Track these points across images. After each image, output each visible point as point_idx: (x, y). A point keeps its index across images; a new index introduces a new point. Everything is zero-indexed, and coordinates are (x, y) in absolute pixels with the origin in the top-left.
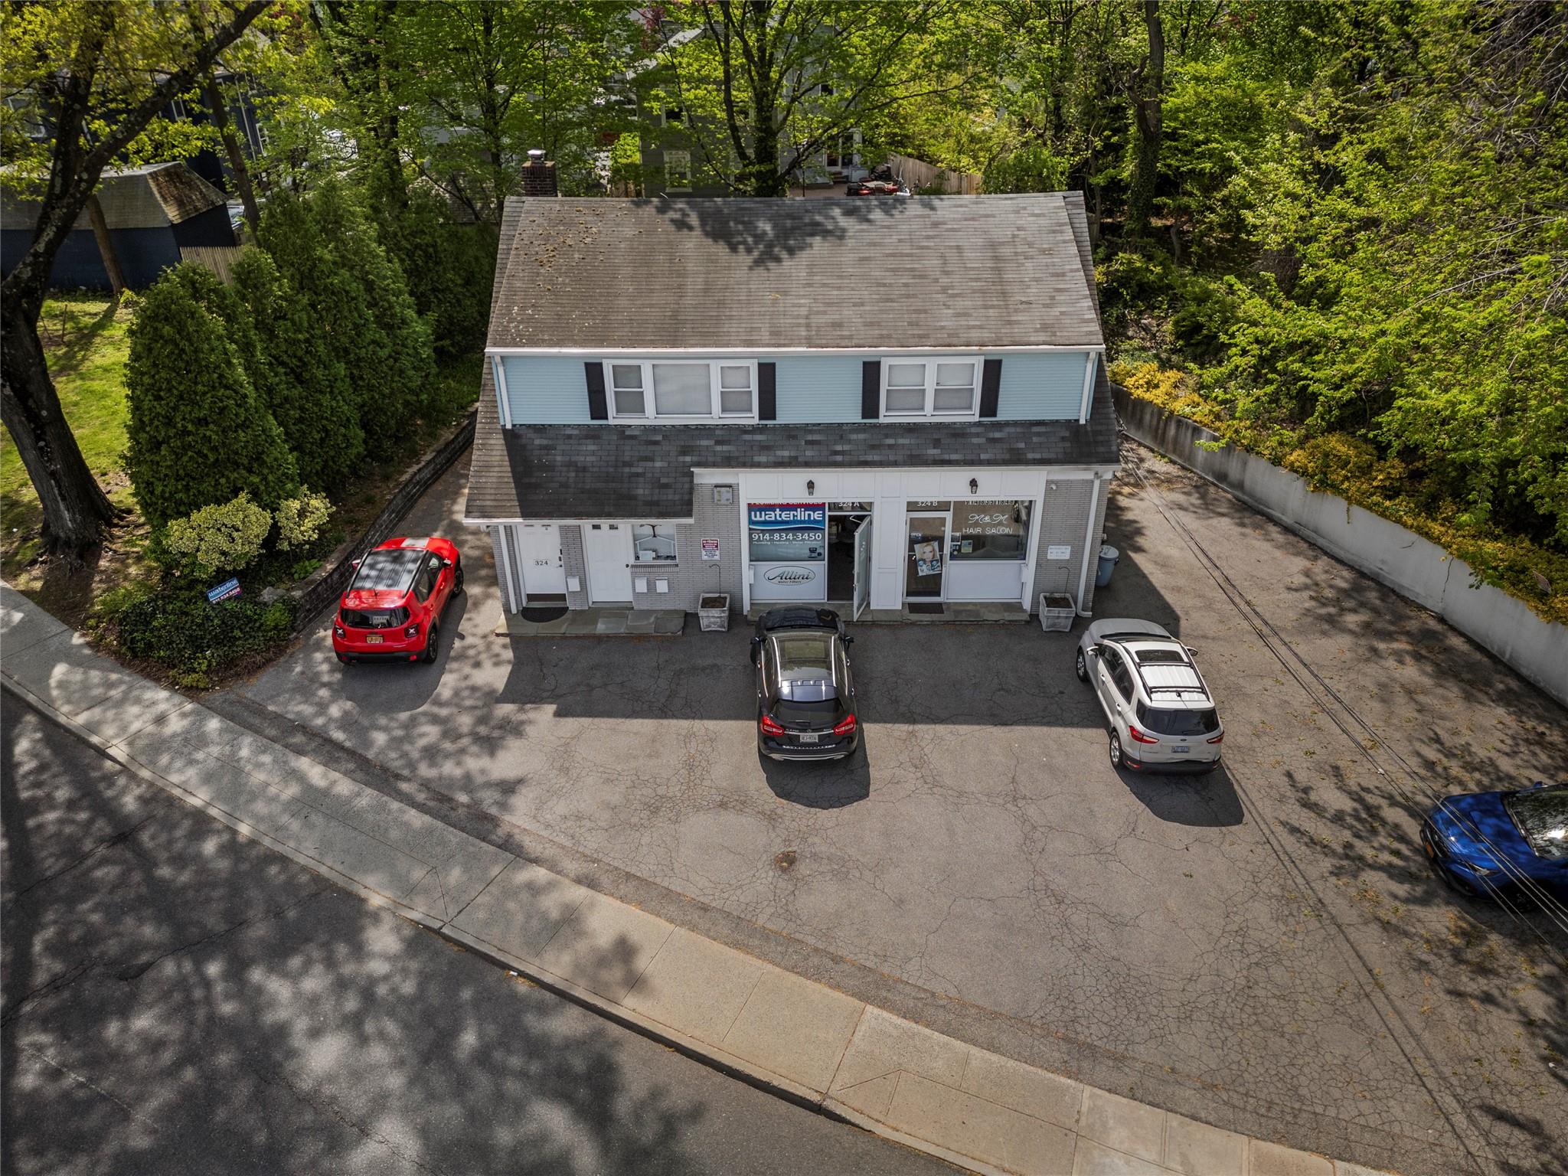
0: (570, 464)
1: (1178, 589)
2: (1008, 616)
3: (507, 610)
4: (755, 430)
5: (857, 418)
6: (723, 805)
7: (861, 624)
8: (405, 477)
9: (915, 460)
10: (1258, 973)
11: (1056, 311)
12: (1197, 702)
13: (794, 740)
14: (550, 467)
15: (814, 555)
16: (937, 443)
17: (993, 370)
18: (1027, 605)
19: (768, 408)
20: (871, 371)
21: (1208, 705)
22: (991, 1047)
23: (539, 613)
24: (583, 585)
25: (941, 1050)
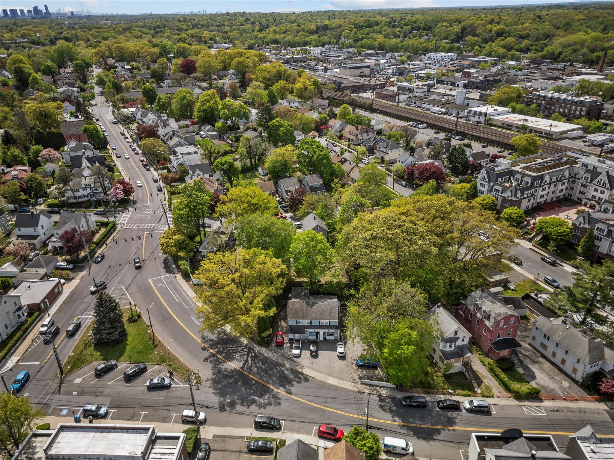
0: (295, 329)
1: (348, 338)
2: (332, 341)
3: (288, 340)
4: (310, 325)
7: (319, 342)
9: (323, 329)
10: (342, 371)
11: (335, 316)
13: (313, 354)
14: (293, 329)
15: (315, 335)
16: (325, 327)
17: (330, 322)
18: (334, 339)
20: (320, 322)
21: (344, 352)
22: (324, 375)
23: (291, 340)
24: (295, 338)
25: (321, 375)
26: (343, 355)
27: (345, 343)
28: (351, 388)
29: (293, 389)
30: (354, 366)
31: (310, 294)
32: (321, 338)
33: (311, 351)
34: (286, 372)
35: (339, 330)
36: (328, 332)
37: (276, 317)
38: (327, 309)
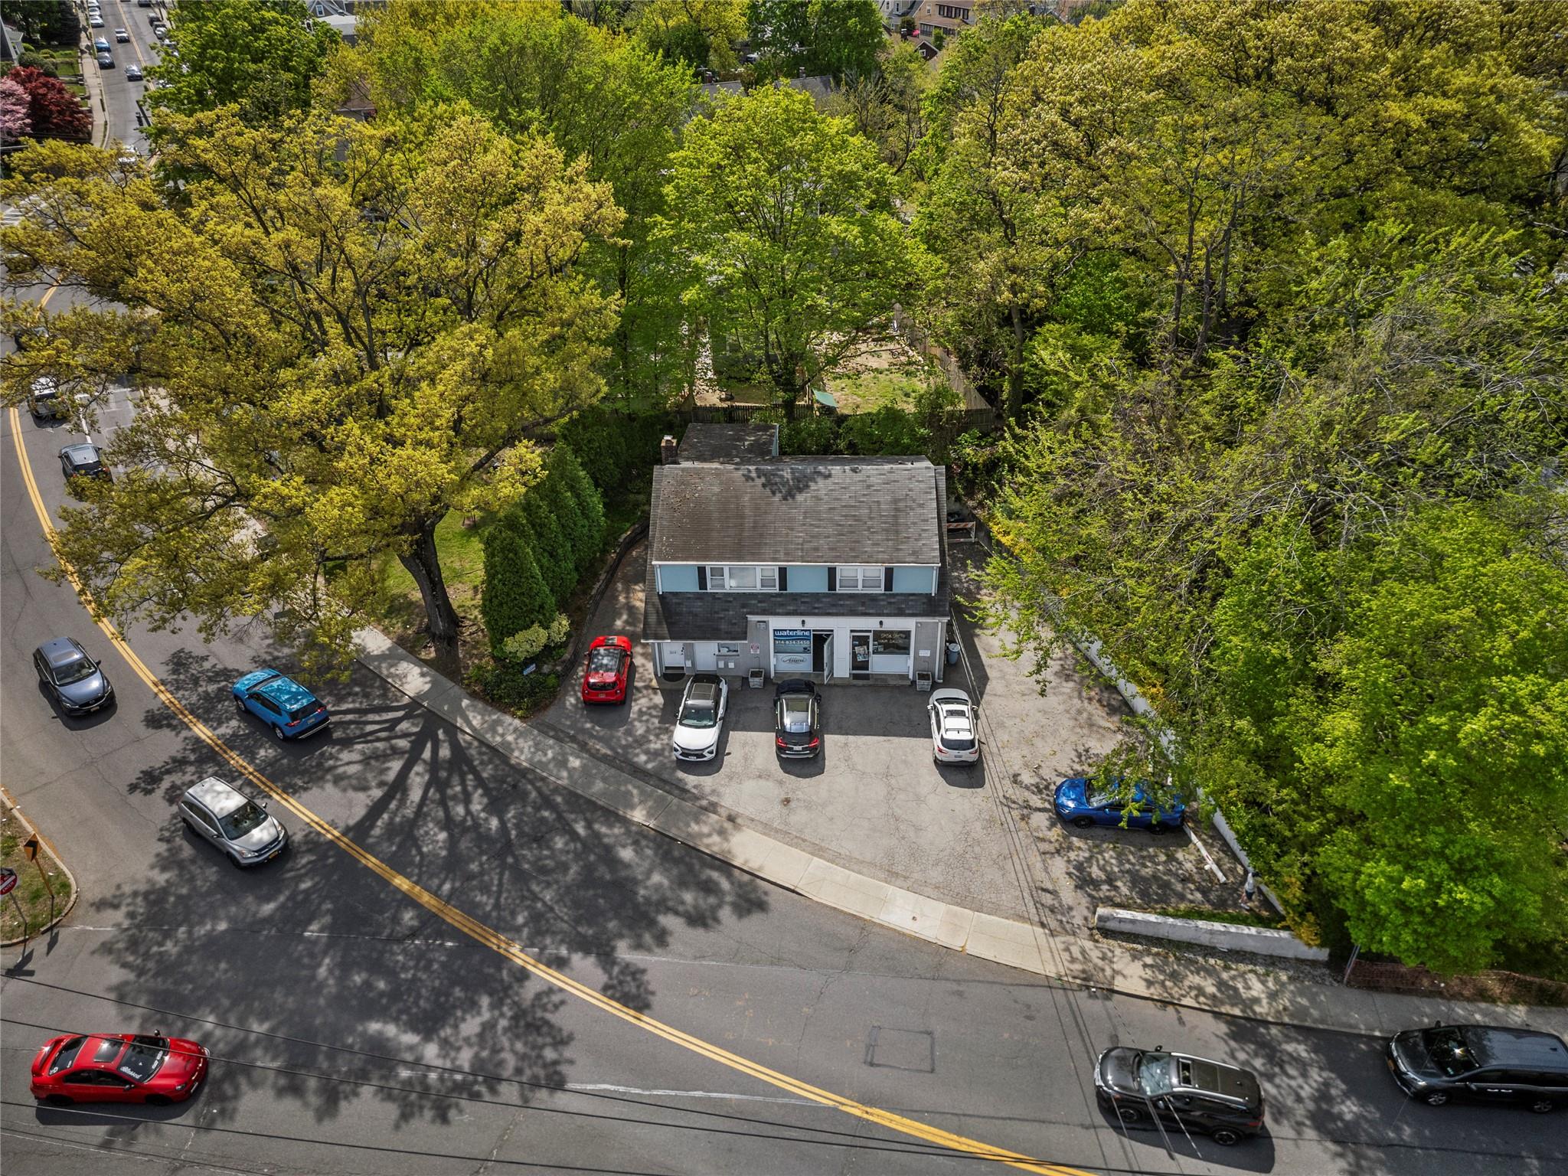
0: (690, 613)
1: (991, 666)
2: (901, 683)
3: (656, 675)
4: (777, 595)
5: (826, 590)
6: (760, 777)
7: (829, 685)
8: (594, 592)
9: (853, 613)
10: (969, 849)
11: (920, 543)
12: (966, 736)
13: (791, 749)
14: (681, 614)
15: (806, 651)
16: (863, 604)
17: (889, 572)
18: (911, 676)
19: (783, 585)
20: (832, 572)
21: (971, 738)
22: (860, 873)
23: (672, 678)
24: (693, 663)
25: (840, 873)
26: (967, 755)
27: (976, 695)
28: (1033, 965)
29: (652, 962)
30: (1040, 820)
32: (842, 667)
33: (782, 733)
34: (627, 854)
35: (946, 620)
36: (878, 635)
37: (606, 568)
38: (874, 506)
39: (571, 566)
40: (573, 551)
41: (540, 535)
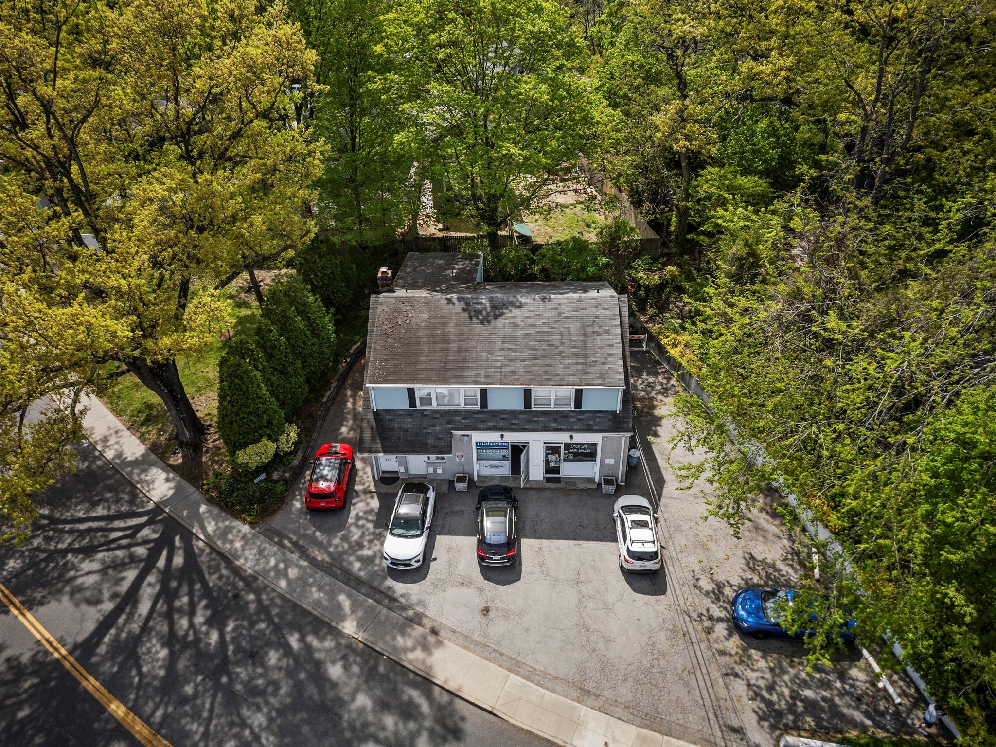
0: (401, 428)
1: (666, 469)
2: (589, 486)
3: (374, 478)
4: (478, 412)
5: (522, 408)
6: (462, 584)
7: (525, 488)
8: (325, 399)
9: (546, 429)
10: (656, 662)
11: (607, 367)
12: (650, 548)
13: (490, 558)
14: (392, 430)
15: (505, 458)
16: (556, 421)
17: (579, 394)
18: (597, 480)
19: (484, 403)
20: (527, 393)
21: (655, 549)
22: (554, 691)
23: (387, 480)
24: (406, 469)
25: (535, 691)
26: (650, 565)
27: (655, 499)
30: (721, 629)
31: (487, 278)
32: (536, 472)
33: (483, 540)
34: (335, 671)
35: (629, 435)
36: (567, 446)
37: (338, 376)
38: (565, 332)
39: (301, 380)
40: (304, 367)
41: (270, 357)
